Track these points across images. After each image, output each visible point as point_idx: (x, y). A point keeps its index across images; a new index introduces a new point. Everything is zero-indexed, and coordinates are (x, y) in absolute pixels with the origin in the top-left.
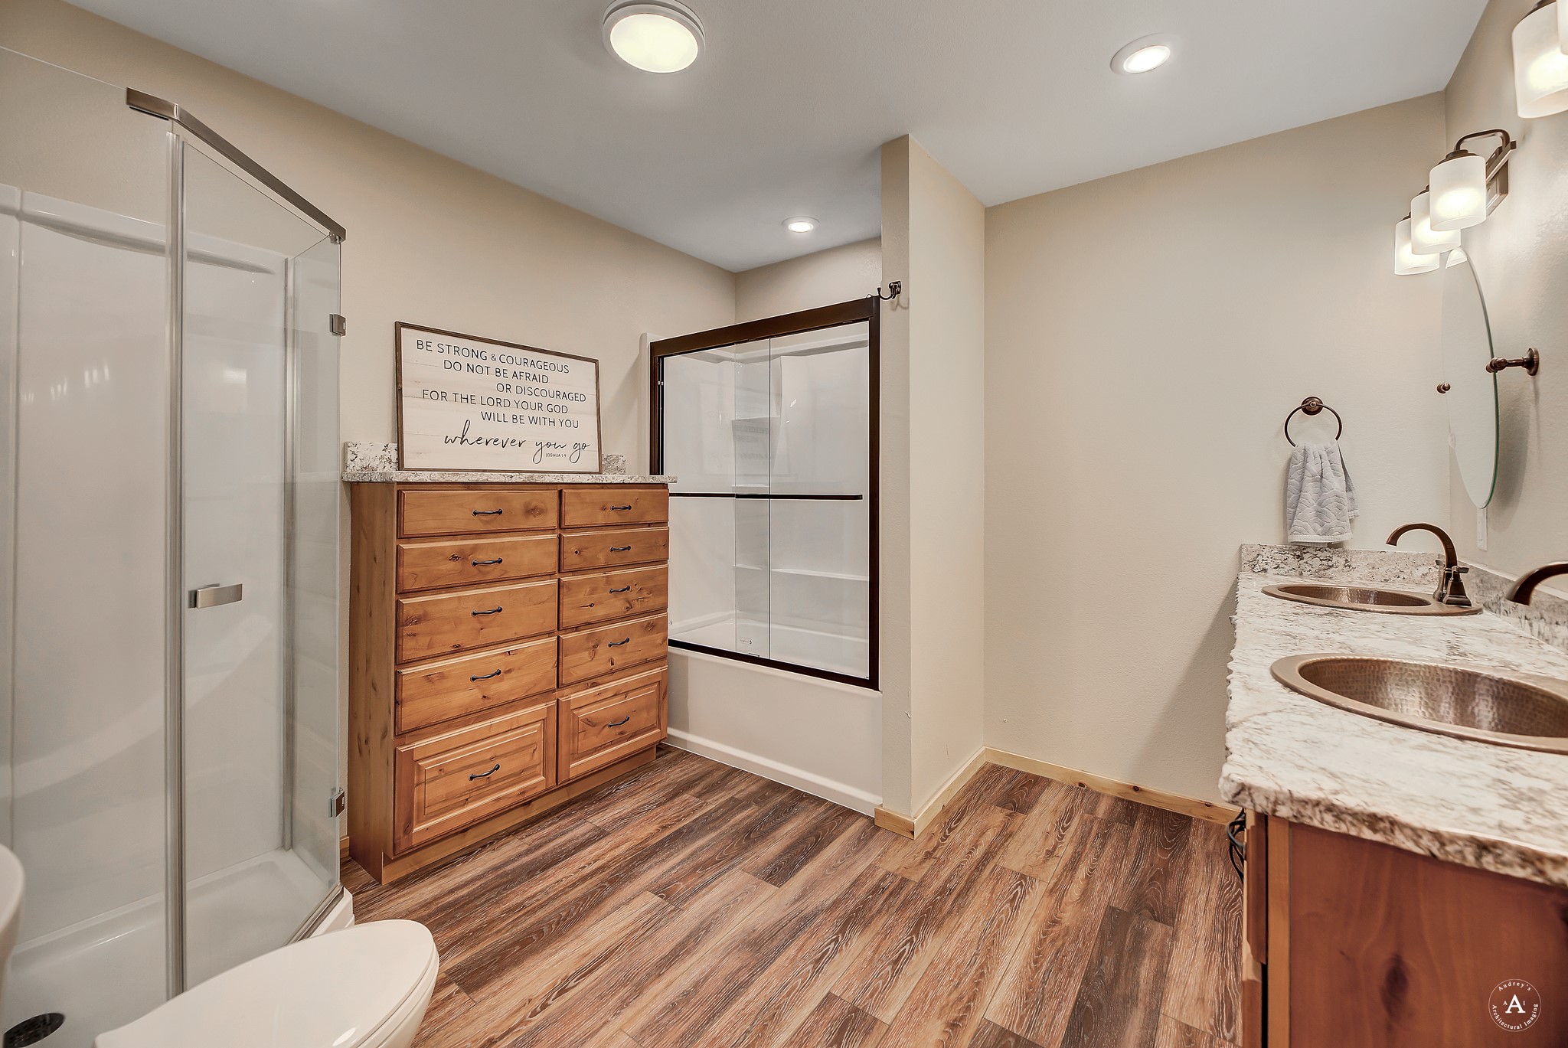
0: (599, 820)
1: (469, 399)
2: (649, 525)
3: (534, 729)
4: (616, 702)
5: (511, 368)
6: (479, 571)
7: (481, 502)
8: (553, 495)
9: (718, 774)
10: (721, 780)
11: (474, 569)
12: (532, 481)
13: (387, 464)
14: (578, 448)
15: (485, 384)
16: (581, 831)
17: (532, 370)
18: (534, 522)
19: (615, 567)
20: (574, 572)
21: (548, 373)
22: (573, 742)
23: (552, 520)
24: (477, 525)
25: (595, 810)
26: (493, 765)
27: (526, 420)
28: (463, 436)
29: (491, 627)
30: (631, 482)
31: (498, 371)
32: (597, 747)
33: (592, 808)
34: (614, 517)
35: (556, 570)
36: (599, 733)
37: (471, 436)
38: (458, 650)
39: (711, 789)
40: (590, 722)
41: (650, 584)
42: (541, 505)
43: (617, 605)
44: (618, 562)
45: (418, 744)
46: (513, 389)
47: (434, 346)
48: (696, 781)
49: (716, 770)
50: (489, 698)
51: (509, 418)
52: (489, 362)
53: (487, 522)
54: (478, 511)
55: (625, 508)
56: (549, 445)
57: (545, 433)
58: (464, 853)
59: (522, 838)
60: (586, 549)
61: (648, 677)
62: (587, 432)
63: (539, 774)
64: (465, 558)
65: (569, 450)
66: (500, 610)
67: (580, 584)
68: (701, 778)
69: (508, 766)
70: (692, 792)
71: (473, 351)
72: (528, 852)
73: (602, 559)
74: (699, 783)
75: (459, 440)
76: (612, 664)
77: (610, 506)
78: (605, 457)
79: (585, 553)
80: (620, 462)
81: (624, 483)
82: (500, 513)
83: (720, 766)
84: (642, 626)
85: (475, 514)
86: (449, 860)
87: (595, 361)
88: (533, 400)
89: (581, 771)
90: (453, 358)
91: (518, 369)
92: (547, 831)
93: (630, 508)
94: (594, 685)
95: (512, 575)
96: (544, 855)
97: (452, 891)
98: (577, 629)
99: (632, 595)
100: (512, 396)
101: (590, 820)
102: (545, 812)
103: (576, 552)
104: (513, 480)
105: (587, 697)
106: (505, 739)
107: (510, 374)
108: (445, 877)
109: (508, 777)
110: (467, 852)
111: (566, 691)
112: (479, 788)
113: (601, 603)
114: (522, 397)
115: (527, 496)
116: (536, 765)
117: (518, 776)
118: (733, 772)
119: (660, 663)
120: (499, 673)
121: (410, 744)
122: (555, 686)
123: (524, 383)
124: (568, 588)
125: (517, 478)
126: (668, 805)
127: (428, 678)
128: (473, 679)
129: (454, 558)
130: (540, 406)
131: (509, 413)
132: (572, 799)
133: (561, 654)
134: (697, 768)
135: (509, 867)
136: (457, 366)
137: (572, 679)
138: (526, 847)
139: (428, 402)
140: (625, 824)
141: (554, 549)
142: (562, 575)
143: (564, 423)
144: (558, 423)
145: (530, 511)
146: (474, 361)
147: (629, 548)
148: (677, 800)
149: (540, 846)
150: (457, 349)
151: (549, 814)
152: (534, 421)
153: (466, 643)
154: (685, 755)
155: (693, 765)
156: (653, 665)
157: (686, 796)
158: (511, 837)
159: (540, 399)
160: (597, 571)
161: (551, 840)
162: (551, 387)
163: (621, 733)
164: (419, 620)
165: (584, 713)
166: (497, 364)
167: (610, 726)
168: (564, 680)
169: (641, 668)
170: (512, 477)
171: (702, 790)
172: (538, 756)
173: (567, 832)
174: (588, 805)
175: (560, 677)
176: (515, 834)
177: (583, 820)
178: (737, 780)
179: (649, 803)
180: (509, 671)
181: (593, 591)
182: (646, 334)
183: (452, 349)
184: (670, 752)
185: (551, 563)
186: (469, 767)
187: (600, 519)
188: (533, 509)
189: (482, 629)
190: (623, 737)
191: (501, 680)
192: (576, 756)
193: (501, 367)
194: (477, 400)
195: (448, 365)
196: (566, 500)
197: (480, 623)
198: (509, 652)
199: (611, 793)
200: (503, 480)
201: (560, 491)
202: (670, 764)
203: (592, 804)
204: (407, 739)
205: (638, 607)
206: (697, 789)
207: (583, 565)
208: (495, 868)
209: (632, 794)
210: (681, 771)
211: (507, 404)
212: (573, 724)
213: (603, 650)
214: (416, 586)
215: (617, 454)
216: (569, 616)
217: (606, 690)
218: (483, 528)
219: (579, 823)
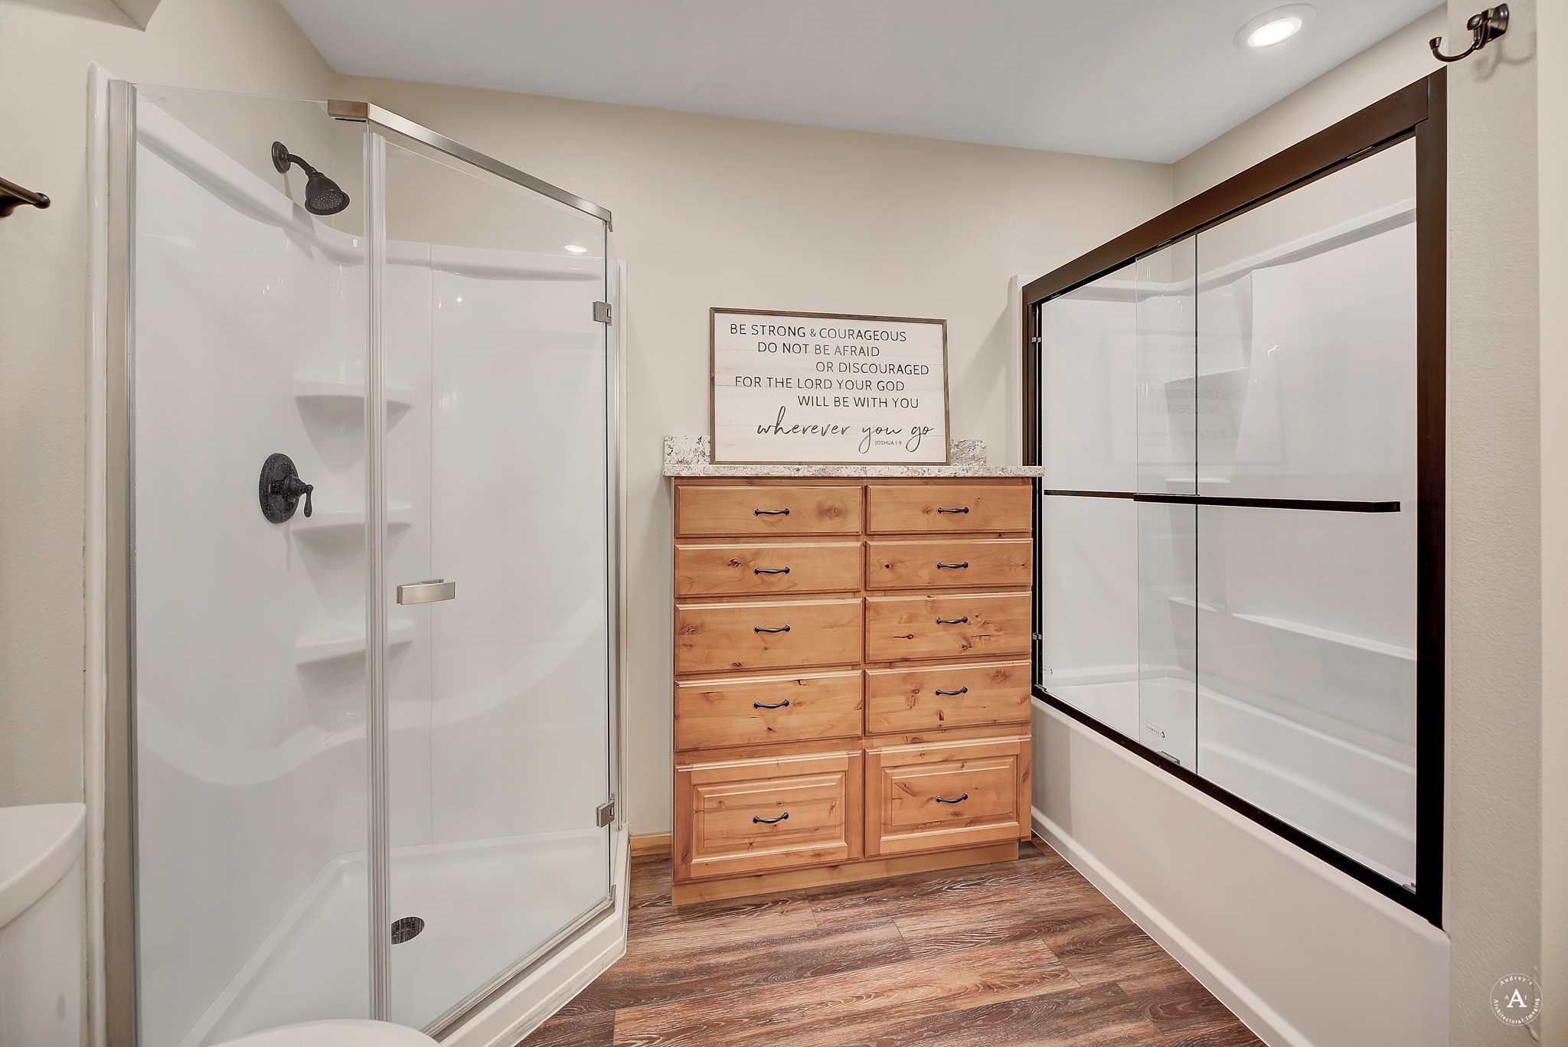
0: (912, 927)
1: (785, 383)
2: (1000, 535)
3: (832, 780)
4: (949, 770)
5: (833, 343)
6: (763, 581)
7: (766, 499)
8: (856, 490)
9: (1104, 926)
10: (1106, 940)
11: (756, 578)
12: (825, 475)
13: (701, 458)
14: (918, 433)
15: (801, 366)
16: (880, 934)
17: (859, 343)
18: (828, 525)
19: (946, 589)
20: (886, 591)
21: (879, 344)
22: (885, 810)
23: (854, 524)
24: (759, 525)
25: (910, 909)
26: (779, 812)
27: (851, 403)
28: (778, 424)
29: (777, 648)
30: (967, 475)
31: (817, 348)
32: (920, 825)
33: (909, 903)
34: (943, 523)
35: (860, 586)
36: (922, 806)
37: (786, 425)
38: (738, 669)
39: (1082, 950)
40: (907, 788)
41: (1000, 617)
42: (838, 505)
43: (947, 641)
44: (949, 582)
45: (697, 767)
46: (836, 367)
47: (748, 329)
48: (1064, 922)
49: (1103, 915)
50: (774, 732)
51: (830, 401)
52: (808, 339)
53: (771, 524)
54: (761, 510)
55: (959, 511)
56: (879, 430)
57: (875, 416)
58: (752, 902)
59: (815, 911)
60: (901, 562)
61: (998, 747)
62: (931, 413)
63: (840, 838)
64: (746, 564)
65: (906, 435)
66: (787, 630)
67: (893, 607)
68: (1076, 920)
69: (799, 818)
70: (1051, 940)
71: (789, 328)
72: (813, 935)
73: (924, 576)
74: (1067, 930)
75: (773, 429)
76: (941, 719)
77: (936, 507)
78: (956, 443)
79: (900, 569)
80: (978, 449)
81: (955, 477)
82: (787, 513)
83: (1111, 911)
84: (987, 675)
85: (757, 513)
86: (739, 903)
87: (942, 322)
88: (860, 378)
89: (897, 848)
90: (768, 338)
91: (841, 343)
92: (846, 913)
93: (966, 511)
94: (916, 741)
95: (803, 588)
96: (827, 950)
97: (720, 950)
98: (890, 664)
99: (972, 630)
100: (834, 376)
101: (899, 922)
102: (856, 883)
103: (887, 566)
104: (800, 474)
105: (904, 755)
106: (796, 784)
107: (832, 350)
108: (723, 925)
109: (799, 831)
110: (756, 901)
111: (876, 742)
112: (764, 835)
113: (923, 635)
114: (847, 376)
115: (819, 494)
116: (835, 826)
117: (814, 832)
118: (1131, 933)
119: (1019, 729)
120: (787, 704)
121: (689, 764)
122: (859, 732)
123: (849, 359)
124: (875, 610)
125: (805, 471)
126: (1008, 947)
127: (706, 696)
128: (756, 706)
129: (734, 563)
130: (868, 384)
131: (830, 395)
132: (891, 878)
133: (867, 693)
134: (1072, 901)
135: (784, 948)
136: (772, 347)
137: (885, 727)
138: (813, 926)
139: (741, 389)
140: (939, 953)
141: (857, 560)
142: (870, 593)
143: (898, 403)
144: (890, 403)
145: (825, 512)
146: (791, 340)
147: (966, 566)
148: (1024, 946)
149: (828, 933)
150: (772, 329)
151: (858, 889)
152: (861, 402)
153: (748, 661)
154: (1064, 869)
155: (1069, 892)
156: (1008, 730)
157: (1039, 944)
158: (806, 904)
159: (869, 376)
160: (919, 592)
161: (843, 931)
162: (882, 360)
163: (956, 814)
164: (695, 630)
165: (900, 775)
166: (818, 340)
167: (938, 801)
168: (872, 727)
169: (988, 731)
170: (798, 470)
171: (1069, 944)
172: (839, 815)
173: (866, 928)
174: (906, 896)
175: (867, 723)
176: (813, 900)
177: (891, 916)
178: (1132, 951)
179: (982, 933)
180: (800, 704)
181: (912, 618)
182: (1016, 276)
183: (766, 329)
184: (1042, 855)
185: (852, 577)
186: (752, 806)
187: (922, 524)
188: (829, 510)
189: (766, 649)
190: (956, 820)
191: (790, 713)
192: (889, 828)
193: (822, 342)
194: (794, 382)
195: (762, 347)
196: (873, 498)
197: (764, 641)
198: (799, 681)
199: (939, 890)
200: (787, 473)
201: (864, 485)
202: (1037, 875)
203: (911, 896)
204: (686, 758)
205: (980, 647)
206: (1062, 939)
207: (897, 584)
208: (772, 942)
209: (965, 904)
210: (1048, 895)
211: (828, 384)
212: (885, 785)
213: (927, 697)
214: (694, 591)
215: (973, 439)
216: (878, 647)
217: (932, 752)
218: (766, 530)
219: (884, 919)
